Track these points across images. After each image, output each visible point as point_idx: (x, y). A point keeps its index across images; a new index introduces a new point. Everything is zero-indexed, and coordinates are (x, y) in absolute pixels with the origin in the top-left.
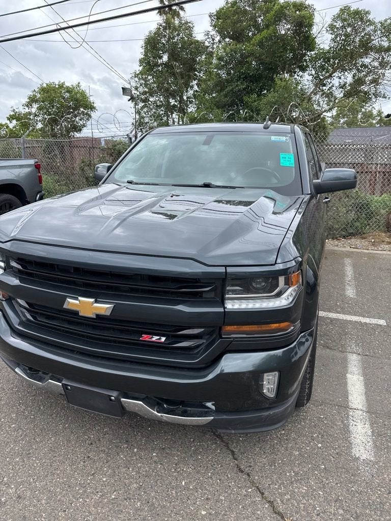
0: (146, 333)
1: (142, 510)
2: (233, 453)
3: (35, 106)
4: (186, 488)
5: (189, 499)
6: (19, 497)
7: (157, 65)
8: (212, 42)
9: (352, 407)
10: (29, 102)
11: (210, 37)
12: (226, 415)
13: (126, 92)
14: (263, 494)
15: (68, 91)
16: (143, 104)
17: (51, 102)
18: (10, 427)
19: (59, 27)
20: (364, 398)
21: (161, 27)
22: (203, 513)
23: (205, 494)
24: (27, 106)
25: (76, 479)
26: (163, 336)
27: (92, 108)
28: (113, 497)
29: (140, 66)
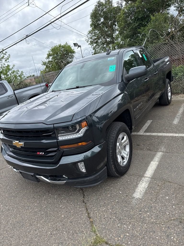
0: (38, 152)
1: (43, 215)
2: (84, 195)
3: (51, 57)
4: (61, 208)
5: (60, 211)
6: (9, 210)
7: (99, 25)
8: (121, 6)
9: (145, 176)
10: (48, 57)
11: (119, 4)
12: (71, 180)
13: (75, 45)
14: (87, 210)
15: (63, 48)
16: (96, 44)
17: (57, 54)
18: (14, 187)
19: (51, 22)
20: (153, 172)
21: (97, 7)
22: (63, 216)
23: (67, 210)
24: (47, 58)
25: (27, 204)
26: (43, 152)
27: (74, 52)
28: (36, 210)
29: (91, 27)
